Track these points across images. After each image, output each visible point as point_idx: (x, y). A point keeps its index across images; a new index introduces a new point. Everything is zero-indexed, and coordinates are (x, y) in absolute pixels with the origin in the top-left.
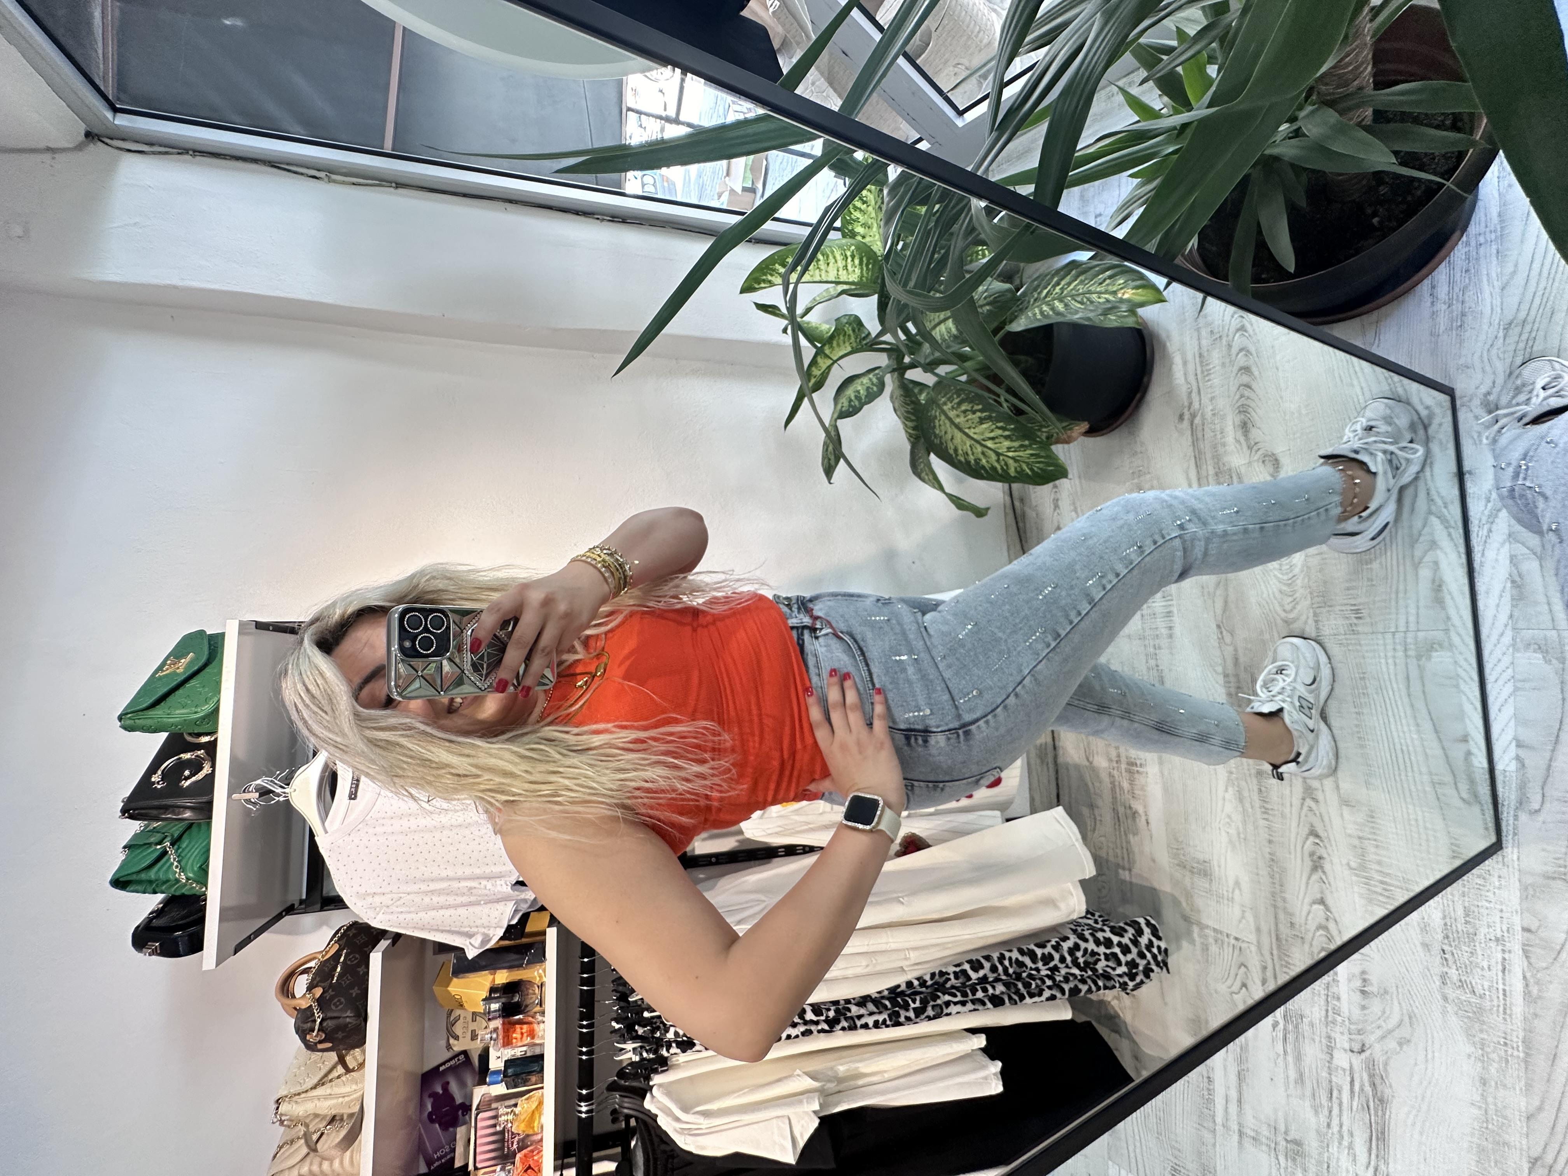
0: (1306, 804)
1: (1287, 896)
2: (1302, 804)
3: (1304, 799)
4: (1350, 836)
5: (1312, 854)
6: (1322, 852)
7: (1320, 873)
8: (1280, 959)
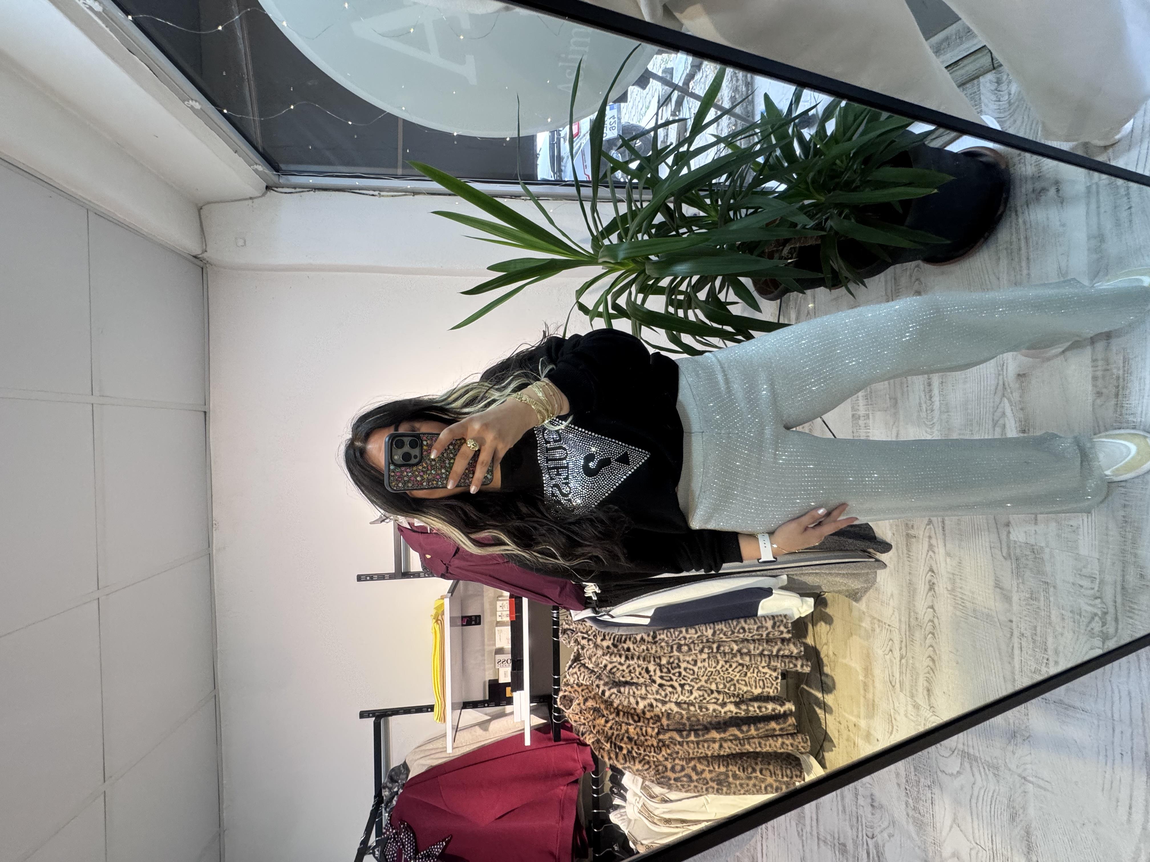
0: (929, 554)
1: (916, 603)
2: (927, 554)
3: (928, 551)
4: (948, 572)
5: (930, 581)
6: (935, 581)
7: (933, 592)
8: (909, 636)
